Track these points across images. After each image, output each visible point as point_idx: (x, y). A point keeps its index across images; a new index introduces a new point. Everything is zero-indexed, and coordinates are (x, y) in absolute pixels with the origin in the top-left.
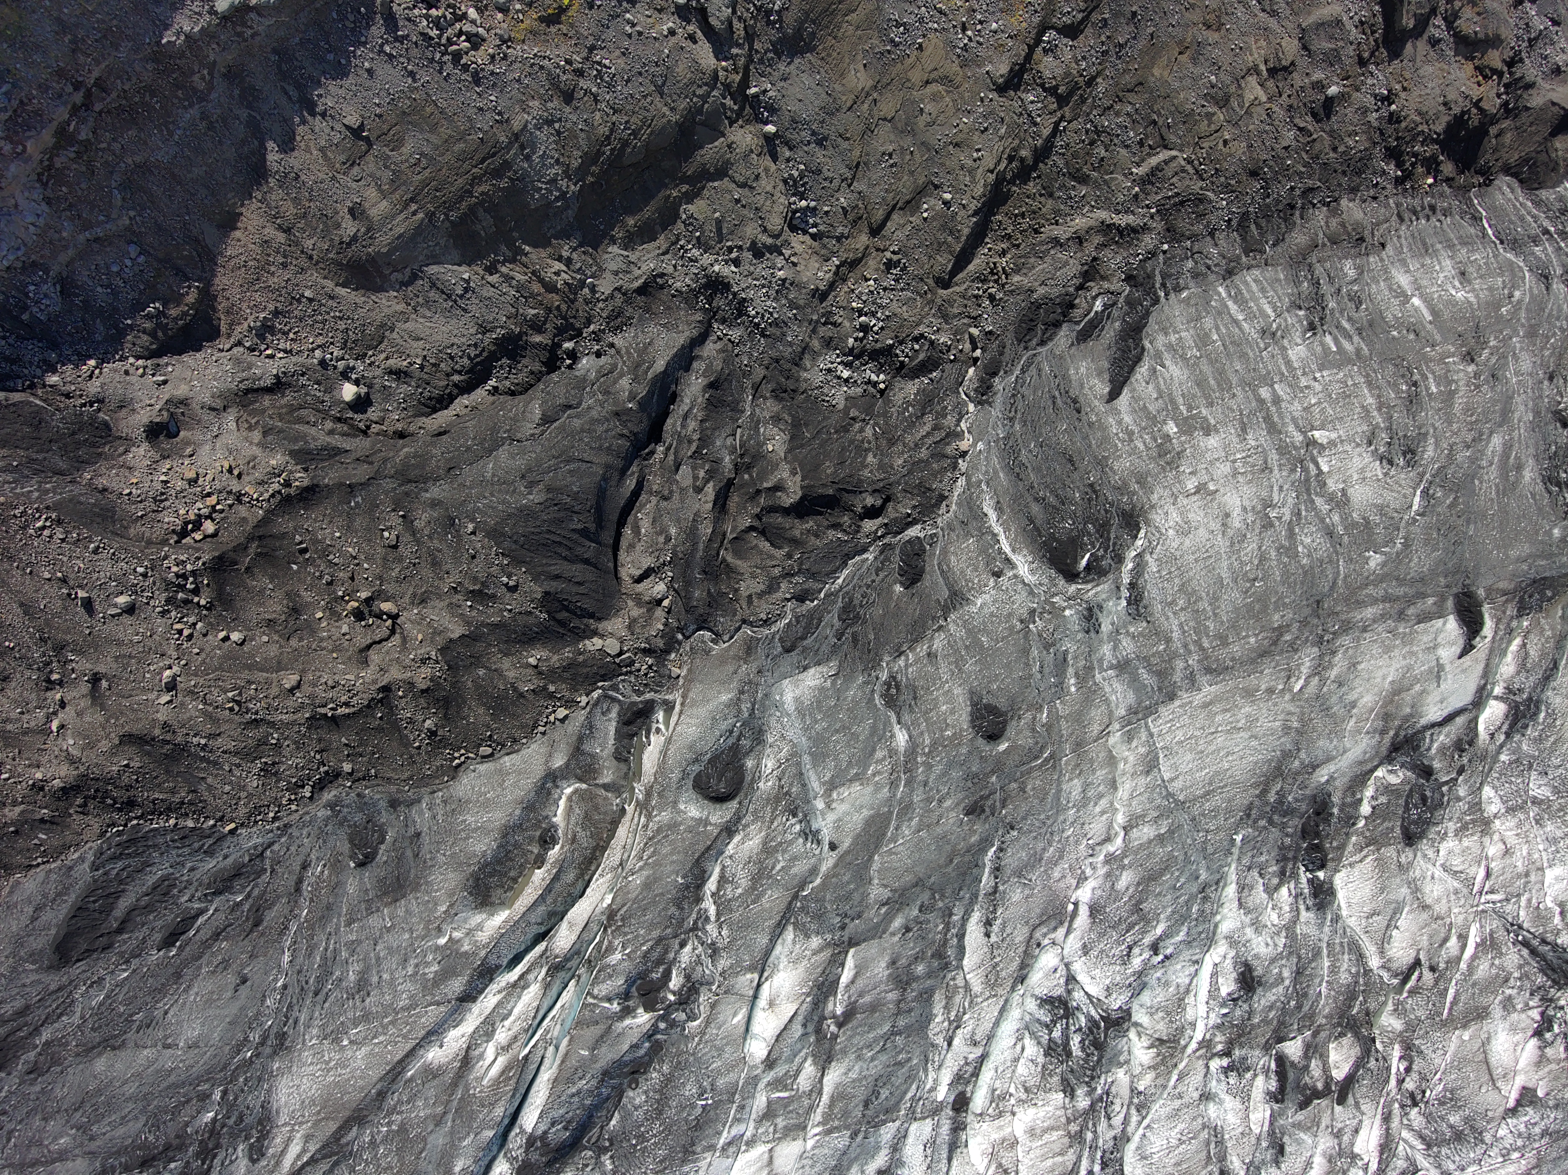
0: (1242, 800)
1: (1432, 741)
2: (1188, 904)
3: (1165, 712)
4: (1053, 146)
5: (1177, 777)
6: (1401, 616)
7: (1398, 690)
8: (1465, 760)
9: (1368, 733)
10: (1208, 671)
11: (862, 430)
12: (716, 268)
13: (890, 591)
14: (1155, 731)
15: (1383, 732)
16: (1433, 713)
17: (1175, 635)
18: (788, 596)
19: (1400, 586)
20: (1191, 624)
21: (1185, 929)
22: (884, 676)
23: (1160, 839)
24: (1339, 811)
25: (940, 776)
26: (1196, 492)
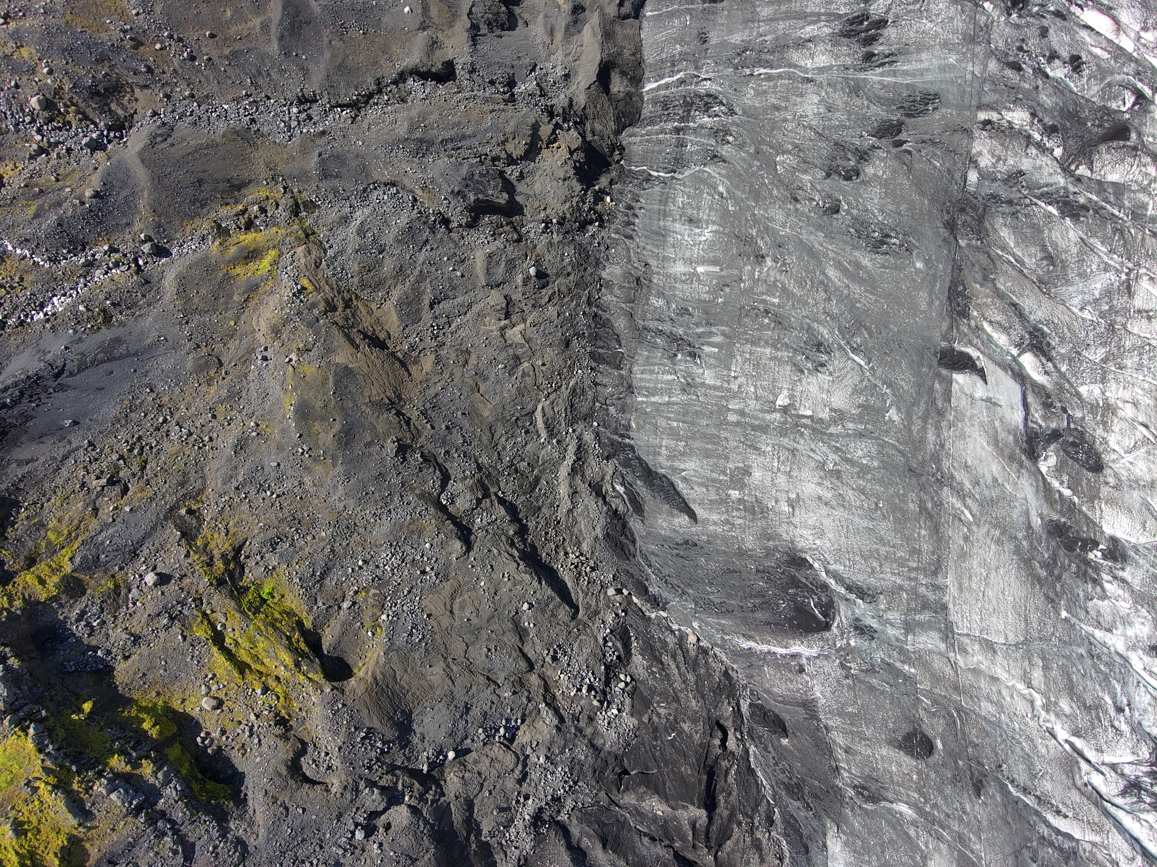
0: (1040, 601)
1: (1036, 423)
2: (1098, 671)
3: (954, 617)
4: (511, 503)
5: (1006, 635)
6: (941, 414)
7: (995, 441)
9: (1018, 477)
10: (935, 573)
11: (659, 715)
12: (527, 817)
13: (785, 748)
14: (965, 631)
15: (1021, 465)
17: (899, 581)
18: (767, 835)
19: (919, 405)
20: (895, 566)
21: (1114, 682)
23: (1046, 668)
24: (1064, 516)
25: (946, 803)
26: (793, 508)
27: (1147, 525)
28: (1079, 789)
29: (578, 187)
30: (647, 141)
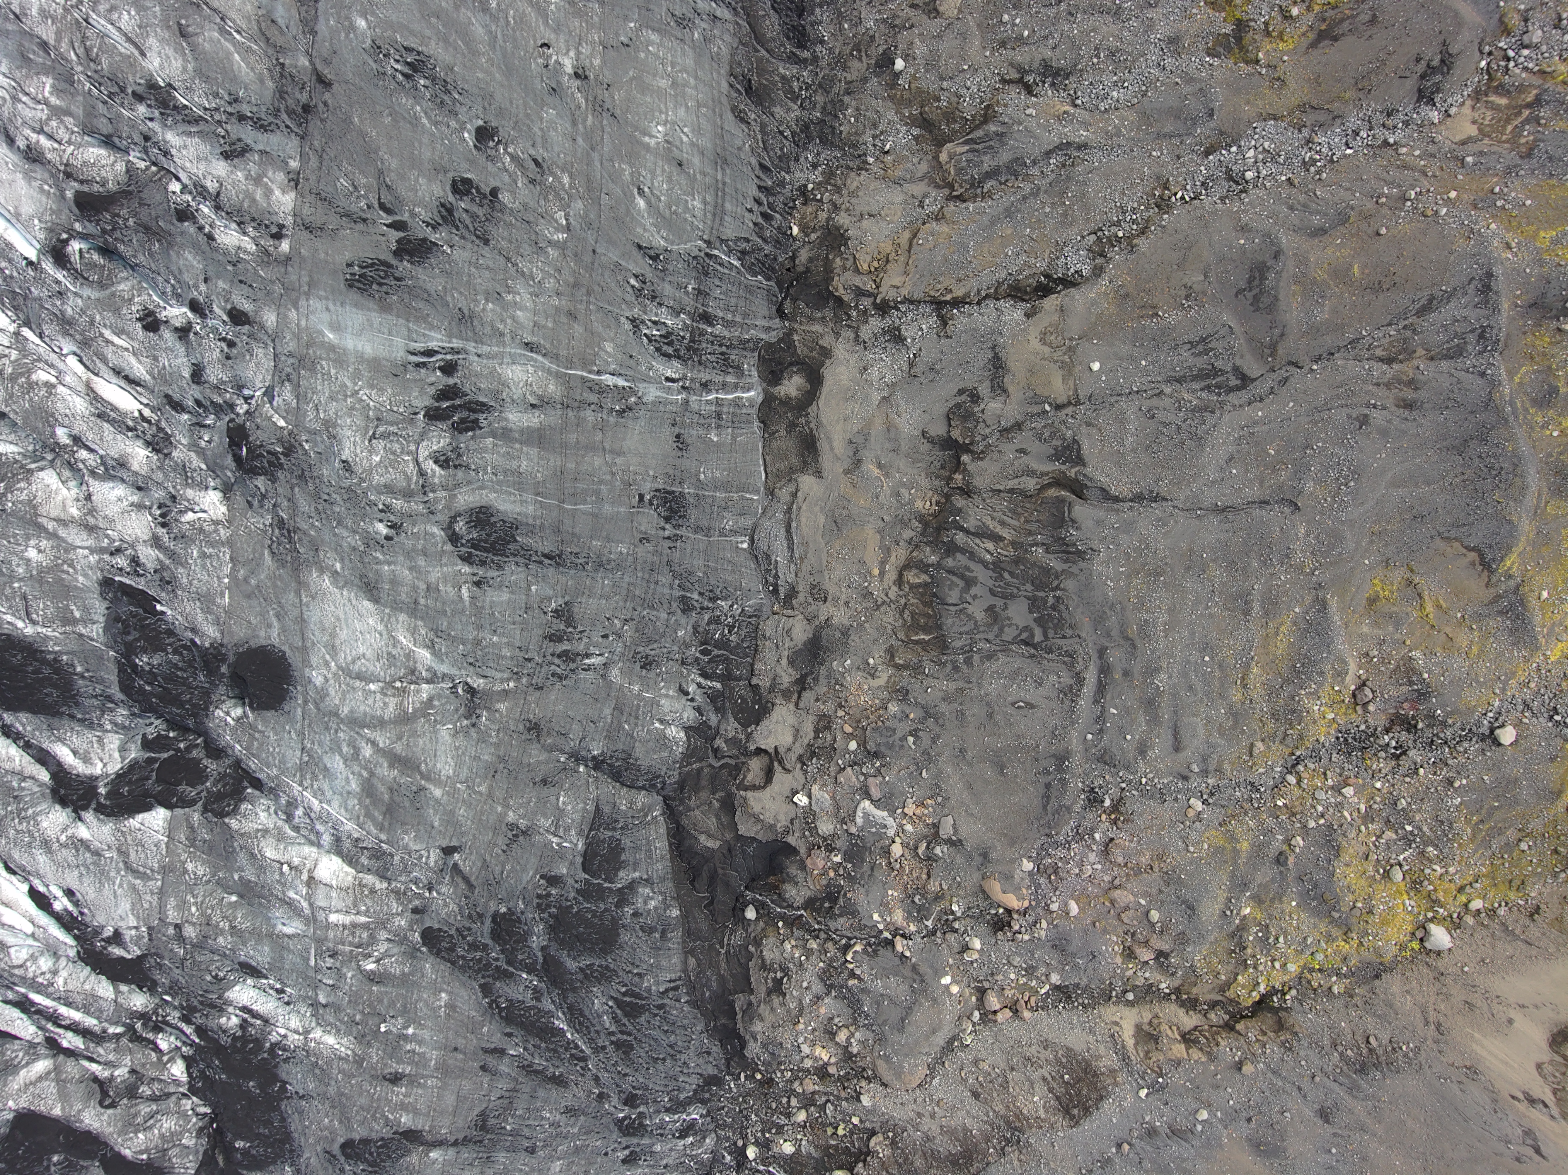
29: (841, 219)
30: (746, 316)
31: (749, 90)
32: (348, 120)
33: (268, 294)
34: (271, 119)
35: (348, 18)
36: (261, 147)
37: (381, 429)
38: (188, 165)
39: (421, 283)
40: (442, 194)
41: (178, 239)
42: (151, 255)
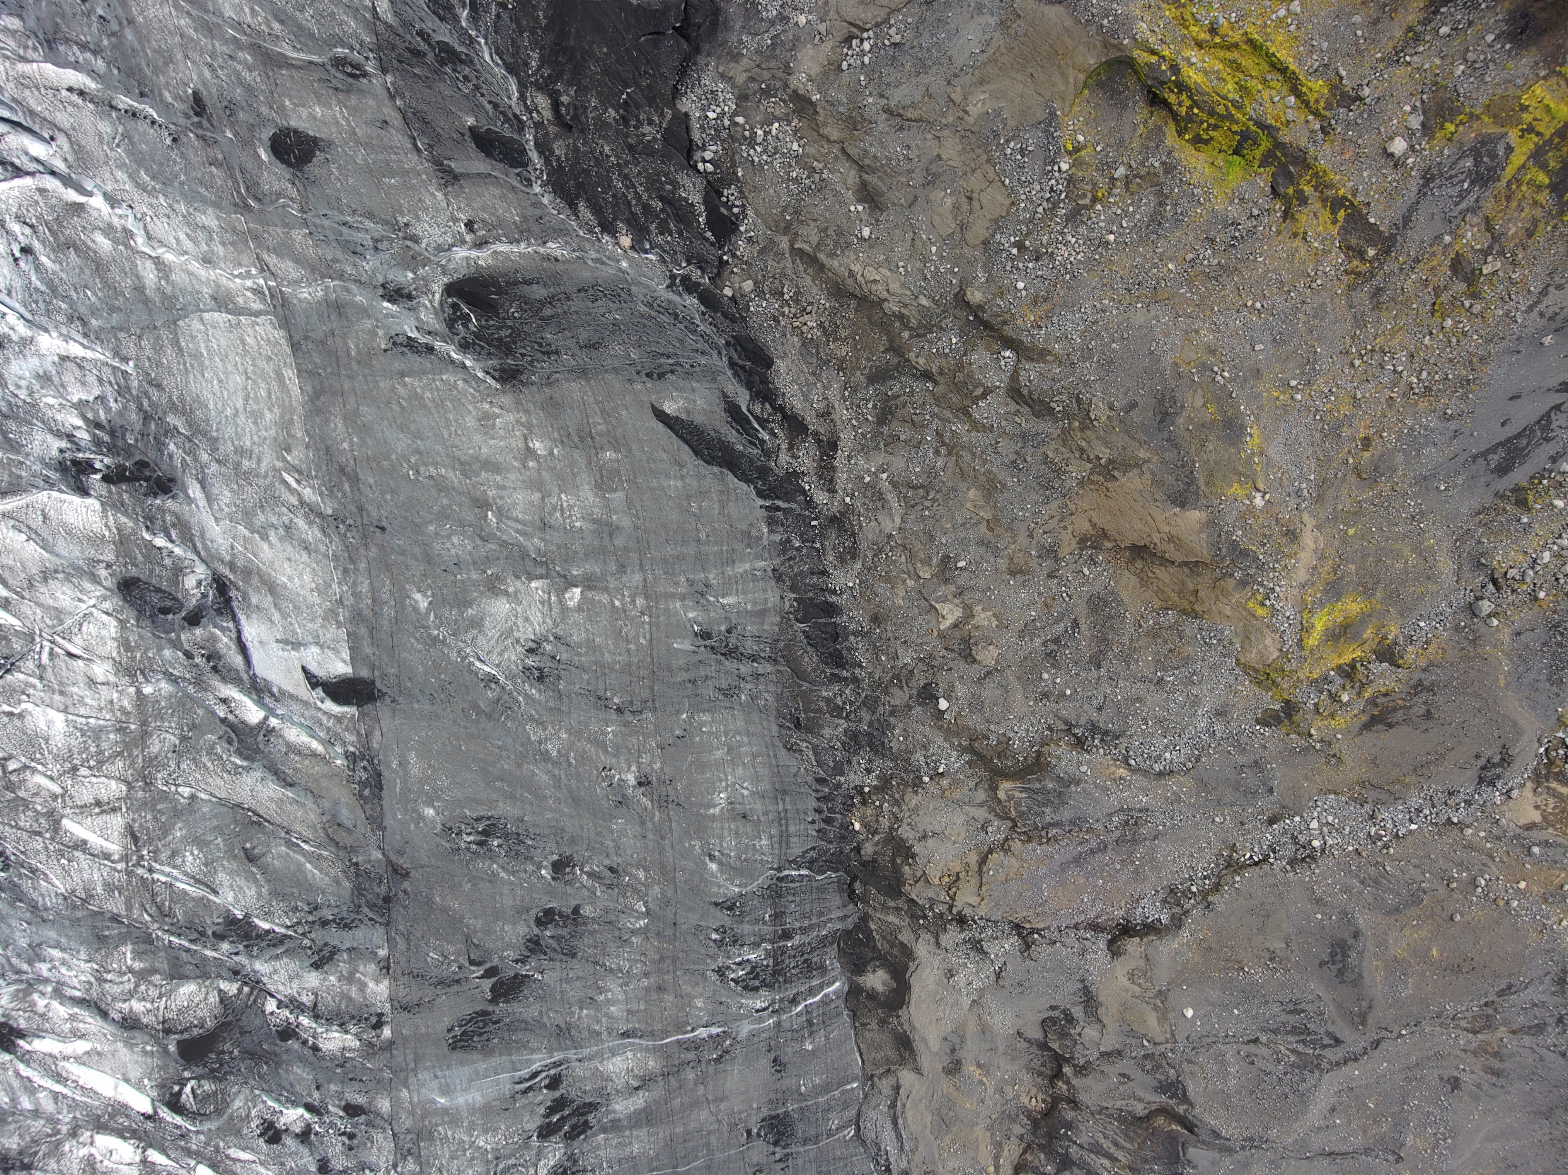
0: (167, 379)
1: (223, 629)
2: (67, 297)
3: (280, 335)
5: (204, 325)
6: (357, 614)
7: (275, 590)
8: (198, 660)
9: (232, 548)
10: (318, 391)
11: (651, 123)
13: (469, 112)
14: (260, 318)
15: (232, 566)
16: (251, 631)
19: (390, 621)
21: (42, 286)
22: (370, 67)
23: (139, 289)
24: (159, 508)
25: (238, 75)
26: (528, 448)
27: (40, 518)
28: (60, 130)
29: (905, 832)
30: (821, 914)
31: (798, 725)
32: (429, 902)
33: (379, 1082)
34: (353, 916)
35: (415, 810)
36: (348, 945)
37: (501, 1166)
38: (281, 988)
39: (518, 1016)
40: (527, 930)
41: (285, 1057)
42: (261, 1077)
